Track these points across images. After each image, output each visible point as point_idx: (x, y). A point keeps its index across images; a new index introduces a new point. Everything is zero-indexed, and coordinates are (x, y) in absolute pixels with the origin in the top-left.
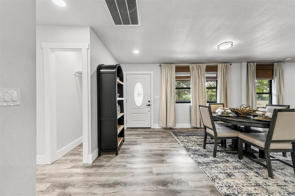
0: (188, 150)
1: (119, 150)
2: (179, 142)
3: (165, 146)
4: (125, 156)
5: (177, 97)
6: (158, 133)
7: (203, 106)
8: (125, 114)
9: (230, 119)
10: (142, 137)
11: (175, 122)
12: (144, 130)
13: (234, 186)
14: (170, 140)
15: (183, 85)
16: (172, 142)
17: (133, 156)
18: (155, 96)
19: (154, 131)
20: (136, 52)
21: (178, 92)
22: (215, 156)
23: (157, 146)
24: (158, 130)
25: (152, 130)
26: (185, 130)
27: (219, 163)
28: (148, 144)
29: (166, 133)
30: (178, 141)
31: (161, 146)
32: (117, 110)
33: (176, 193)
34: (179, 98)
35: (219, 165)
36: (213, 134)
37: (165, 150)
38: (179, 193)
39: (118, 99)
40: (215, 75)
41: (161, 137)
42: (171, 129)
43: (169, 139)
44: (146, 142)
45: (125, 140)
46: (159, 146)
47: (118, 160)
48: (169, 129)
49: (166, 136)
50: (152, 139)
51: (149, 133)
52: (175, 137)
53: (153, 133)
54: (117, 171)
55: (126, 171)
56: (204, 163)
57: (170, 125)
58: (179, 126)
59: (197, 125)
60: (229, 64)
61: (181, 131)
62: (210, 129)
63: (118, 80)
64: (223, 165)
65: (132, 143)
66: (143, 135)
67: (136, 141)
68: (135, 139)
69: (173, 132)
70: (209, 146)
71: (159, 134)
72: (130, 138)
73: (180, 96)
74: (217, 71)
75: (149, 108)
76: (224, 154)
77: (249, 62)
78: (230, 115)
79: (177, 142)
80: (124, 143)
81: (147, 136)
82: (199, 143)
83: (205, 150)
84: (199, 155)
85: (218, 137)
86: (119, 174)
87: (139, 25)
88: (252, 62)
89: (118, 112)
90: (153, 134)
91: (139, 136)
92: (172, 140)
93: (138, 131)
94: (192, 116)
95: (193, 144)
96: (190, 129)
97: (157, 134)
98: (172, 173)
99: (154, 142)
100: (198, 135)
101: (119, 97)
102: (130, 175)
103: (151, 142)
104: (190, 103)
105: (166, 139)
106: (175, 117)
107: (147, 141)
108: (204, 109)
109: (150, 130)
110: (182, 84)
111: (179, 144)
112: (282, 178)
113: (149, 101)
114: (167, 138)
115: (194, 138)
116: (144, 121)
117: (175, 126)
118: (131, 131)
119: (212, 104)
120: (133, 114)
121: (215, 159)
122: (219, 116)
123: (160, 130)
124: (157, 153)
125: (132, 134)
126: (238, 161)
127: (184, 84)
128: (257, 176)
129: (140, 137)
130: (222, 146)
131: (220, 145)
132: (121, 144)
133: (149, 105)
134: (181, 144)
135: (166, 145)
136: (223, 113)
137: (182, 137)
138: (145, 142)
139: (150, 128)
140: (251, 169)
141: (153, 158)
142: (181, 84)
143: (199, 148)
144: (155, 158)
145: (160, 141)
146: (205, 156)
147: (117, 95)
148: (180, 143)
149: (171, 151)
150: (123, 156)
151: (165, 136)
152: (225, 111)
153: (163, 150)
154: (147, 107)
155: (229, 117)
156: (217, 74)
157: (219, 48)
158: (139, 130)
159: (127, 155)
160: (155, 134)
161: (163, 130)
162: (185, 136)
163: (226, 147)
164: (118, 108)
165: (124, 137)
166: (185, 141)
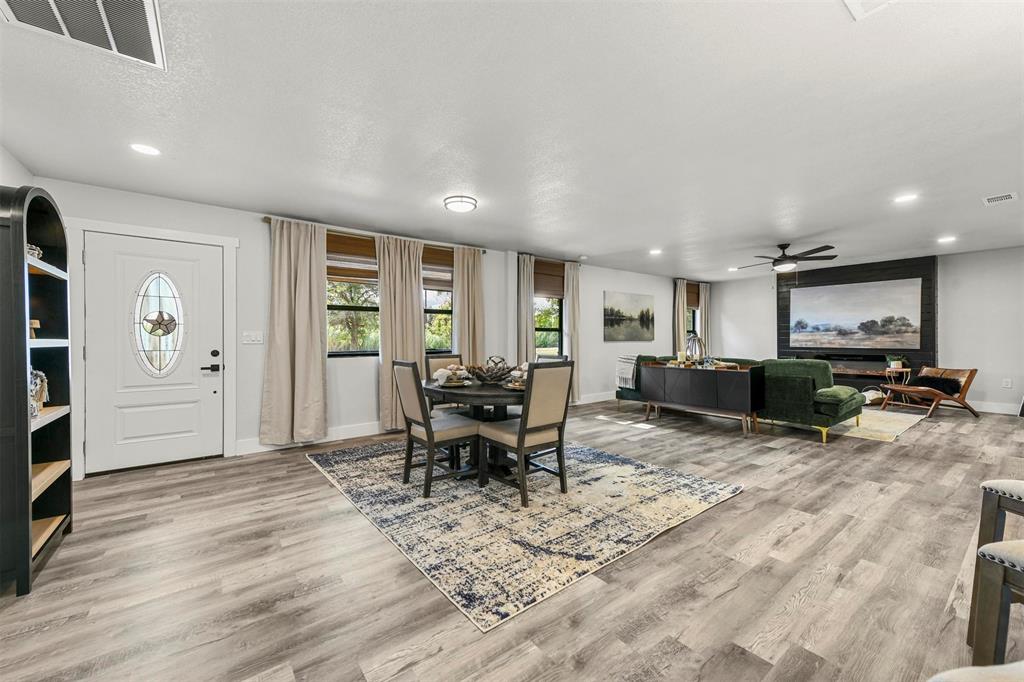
0: (357, 497)
1: (39, 569)
2: (334, 482)
3: (280, 504)
4: (77, 584)
5: (350, 337)
6: (256, 470)
7: (401, 364)
8: (76, 408)
9: (466, 392)
10: (179, 497)
11: (326, 420)
12: (188, 468)
13: (453, 544)
14: (300, 482)
15: (371, 293)
16: (307, 485)
17: (125, 572)
18: (245, 334)
19: (240, 466)
20: (144, 149)
21: (352, 319)
22: (427, 495)
23: (246, 511)
24: (257, 458)
25: (227, 463)
26: (357, 442)
27: (435, 507)
28: (206, 514)
29: (289, 462)
30: (330, 478)
31: (262, 508)
32: (29, 393)
33: (300, 615)
34: (354, 340)
35: (432, 512)
36: (425, 438)
37: (278, 515)
38: (308, 610)
39: (33, 343)
40: (447, 276)
41: (266, 480)
42: (308, 447)
43: (300, 480)
44: (195, 510)
45: (74, 525)
46: (253, 510)
47: (32, 611)
48: (304, 447)
49: (288, 472)
50: (226, 494)
51: (213, 475)
52: (320, 468)
53: (231, 472)
54: (31, 646)
55: (88, 629)
56: (397, 518)
57: (306, 433)
58: (339, 433)
59: (398, 424)
60: (481, 249)
61: (345, 447)
62: (419, 423)
63: (33, 259)
64: (443, 508)
65: (120, 528)
66: (180, 489)
67: (144, 517)
68: (138, 509)
69: (316, 457)
70: (419, 474)
71: (259, 472)
72: (108, 510)
73: (359, 332)
74: (452, 266)
75: (215, 379)
76: (452, 484)
77: (522, 254)
78: (467, 383)
79: (325, 481)
80: (68, 538)
81: (204, 487)
82: (394, 472)
83: (407, 486)
84: (386, 503)
85: (435, 441)
86: (44, 654)
87: (159, 64)
88: (527, 254)
89: (32, 402)
90: (233, 476)
91: (161, 496)
92: (307, 482)
93: (154, 476)
94: (382, 397)
95: (378, 477)
96: (375, 438)
97: (251, 471)
98: (292, 573)
99: (232, 503)
100: (397, 452)
101: (38, 336)
102: (111, 635)
103: (219, 506)
104: (378, 355)
105: (288, 482)
106: (325, 404)
107: (201, 505)
108: (404, 370)
109: (218, 464)
110: (367, 292)
111: (332, 486)
112: (541, 501)
113: (215, 353)
114: (290, 477)
115: (384, 461)
116: (191, 431)
117: (325, 434)
118: (113, 483)
119: (432, 358)
120: (126, 410)
121: (427, 500)
122: (443, 387)
123: (266, 457)
124: (244, 533)
125: (120, 495)
126: (476, 492)
127: (373, 290)
128: (502, 512)
129: (164, 500)
130: (452, 467)
131: (447, 464)
132: (50, 547)
133: (215, 368)
134: (338, 486)
135: (282, 503)
136: (449, 379)
137: (344, 466)
138: (189, 512)
139: (222, 456)
140: (496, 500)
141: (225, 552)
142: (362, 291)
143: (391, 483)
144: (233, 549)
145: (261, 493)
146: (404, 500)
147: (30, 324)
148: (336, 484)
149: (299, 512)
150: (70, 587)
151: (282, 473)
152: (455, 374)
153: (268, 519)
154: (204, 375)
155: (463, 387)
156: (452, 272)
157: (448, 206)
158: (160, 472)
159: (91, 577)
160: (241, 474)
161: (278, 455)
162: (358, 460)
163: (459, 468)
164: (36, 385)
165: (69, 513)
166: (352, 474)
